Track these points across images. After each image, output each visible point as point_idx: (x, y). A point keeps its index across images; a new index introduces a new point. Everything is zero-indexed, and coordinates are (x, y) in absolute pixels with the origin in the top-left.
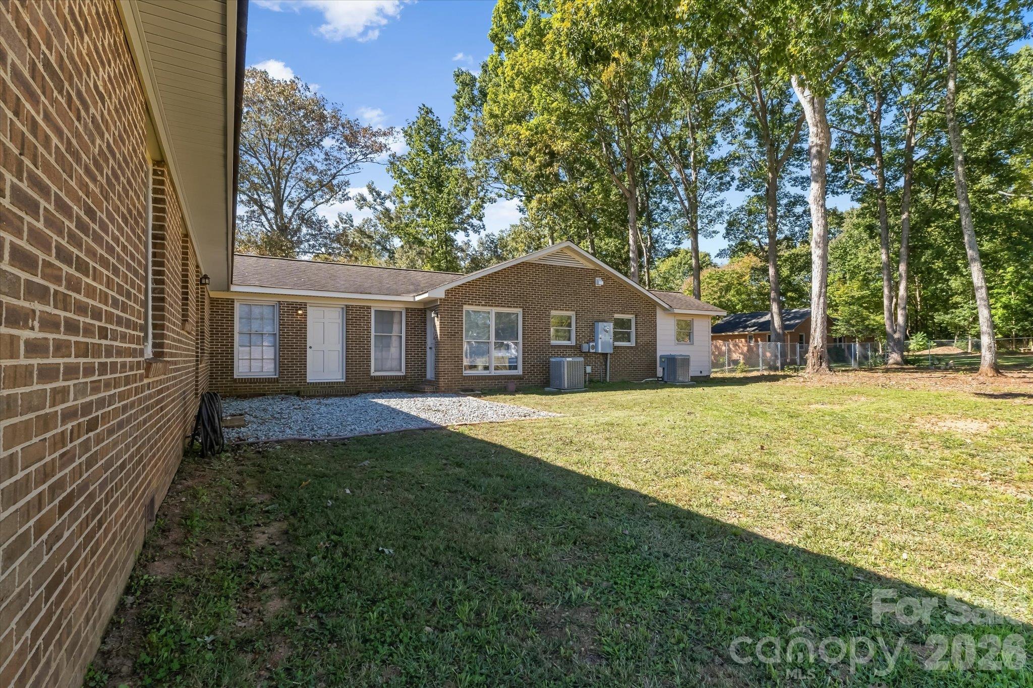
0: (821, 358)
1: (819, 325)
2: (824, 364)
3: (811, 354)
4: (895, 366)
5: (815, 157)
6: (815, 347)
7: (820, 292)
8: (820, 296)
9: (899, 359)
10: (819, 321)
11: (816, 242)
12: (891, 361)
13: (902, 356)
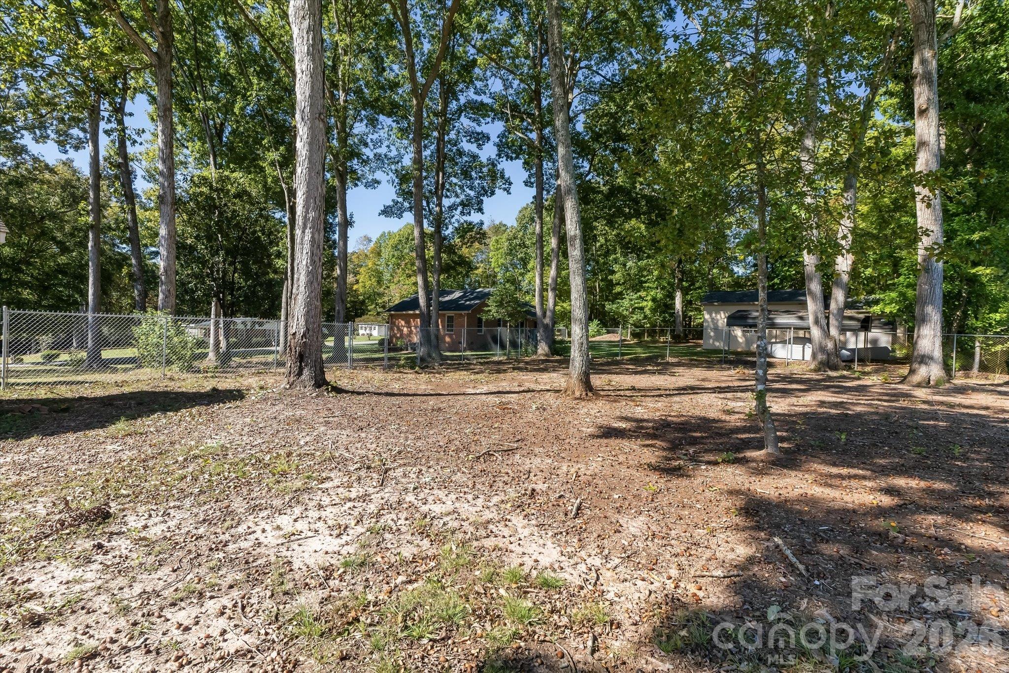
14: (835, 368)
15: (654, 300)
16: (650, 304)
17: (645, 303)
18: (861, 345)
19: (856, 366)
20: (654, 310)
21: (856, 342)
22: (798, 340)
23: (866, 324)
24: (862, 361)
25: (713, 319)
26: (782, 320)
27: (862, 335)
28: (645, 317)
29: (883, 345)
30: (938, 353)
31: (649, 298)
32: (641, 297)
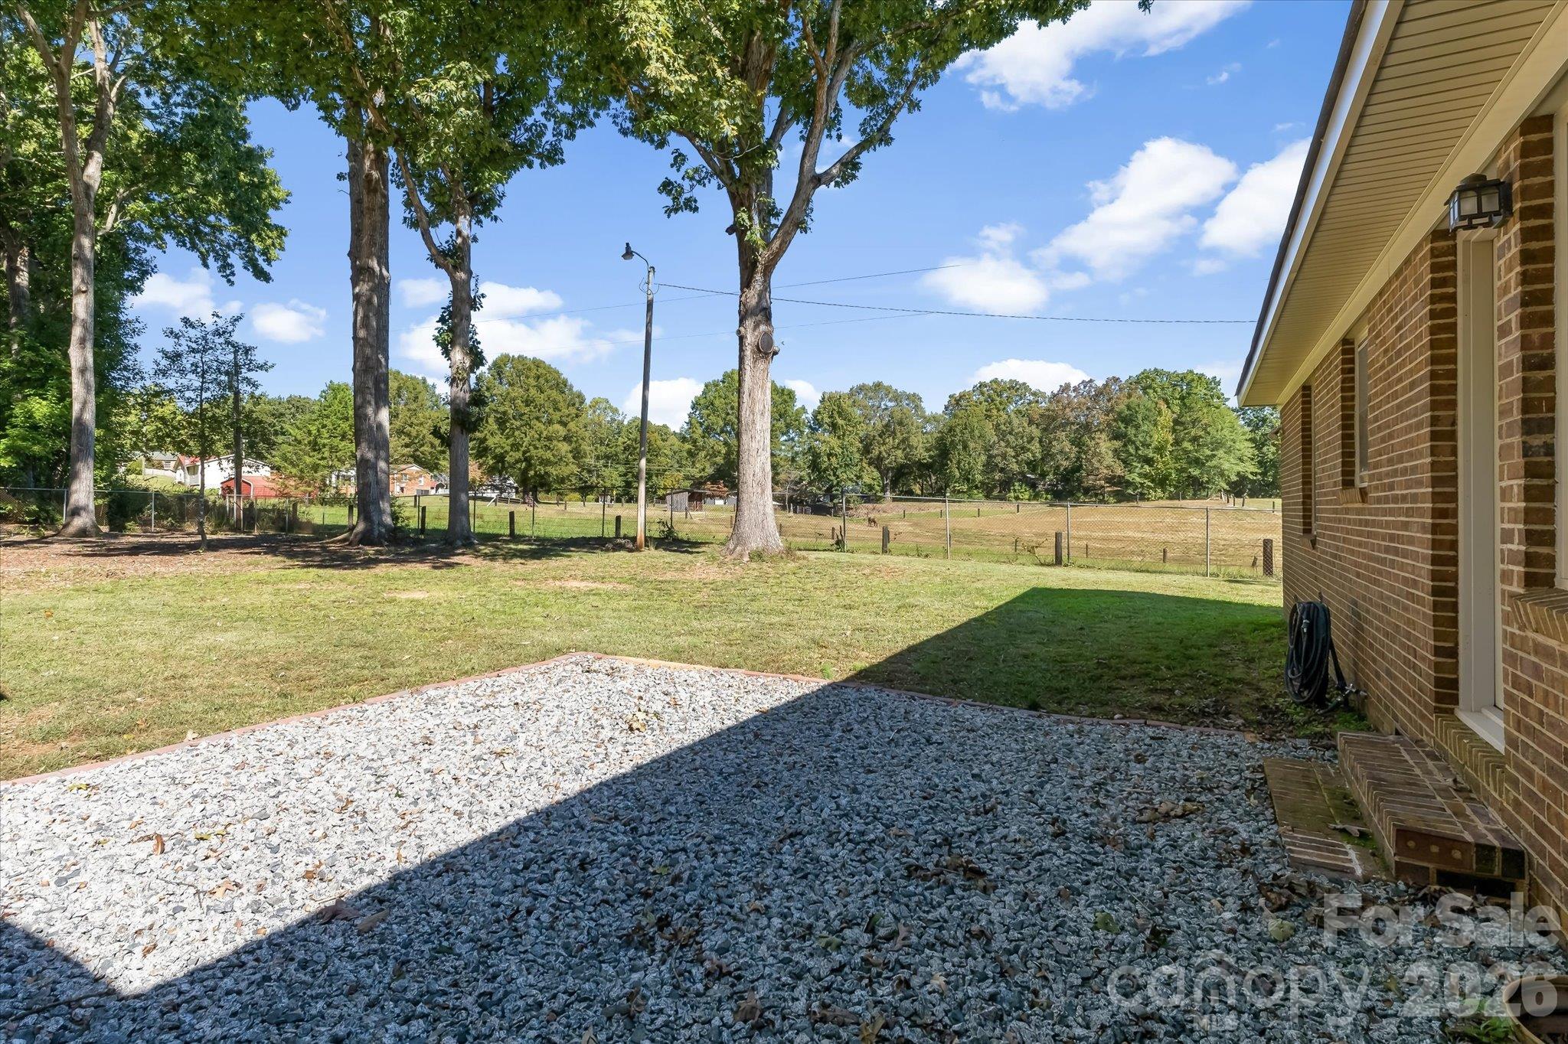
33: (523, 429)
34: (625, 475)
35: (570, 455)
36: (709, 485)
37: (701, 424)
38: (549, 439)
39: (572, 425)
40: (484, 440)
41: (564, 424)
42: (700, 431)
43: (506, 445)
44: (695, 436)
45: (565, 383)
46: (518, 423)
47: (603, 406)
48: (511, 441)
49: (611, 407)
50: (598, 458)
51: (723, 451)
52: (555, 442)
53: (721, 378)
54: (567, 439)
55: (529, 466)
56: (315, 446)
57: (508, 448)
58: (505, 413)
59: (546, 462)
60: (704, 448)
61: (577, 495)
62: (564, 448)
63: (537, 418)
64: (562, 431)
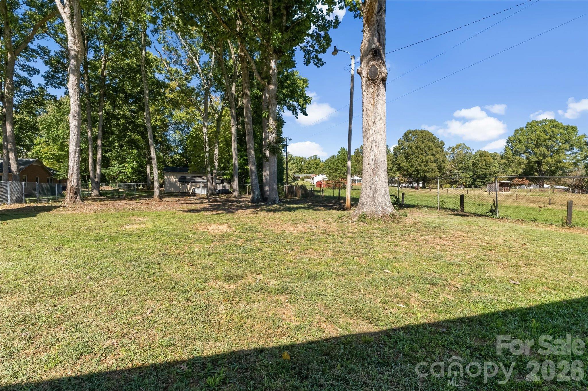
0: (76, 193)
1: (75, 171)
2: (78, 197)
3: (69, 191)
4: (96, 197)
5: (73, 58)
6: (72, 186)
7: (76, 150)
8: (76, 152)
9: (97, 193)
10: (75, 169)
11: (74, 116)
12: (93, 194)
13: (99, 191)
14: (214, 195)
15: (132, 168)
16: (130, 170)
17: (127, 170)
18: (221, 188)
19: (220, 195)
20: (132, 174)
21: (220, 187)
22: (203, 187)
23: (222, 182)
24: (222, 193)
25: (168, 179)
26: (198, 180)
27: (221, 185)
28: (128, 177)
29: (228, 188)
30: (238, 189)
31: (129, 167)
32: (124, 166)
33: (415, 159)
34: (473, 176)
35: (436, 168)
36: (517, 179)
37: (512, 150)
38: (427, 162)
39: (438, 156)
40: (399, 164)
41: (433, 155)
42: (511, 153)
43: (408, 165)
44: (508, 156)
45: (435, 138)
46: (413, 156)
47: (462, 147)
48: (410, 164)
49: (466, 147)
50: (459, 169)
51: (525, 162)
52: (429, 163)
53: (525, 126)
54: (435, 161)
55: (418, 173)
56: (336, 170)
57: (409, 167)
58: (408, 153)
59: (425, 172)
60: (513, 161)
61: (449, 185)
62: (433, 165)
63: (422, 154)
64: (432, 158)
